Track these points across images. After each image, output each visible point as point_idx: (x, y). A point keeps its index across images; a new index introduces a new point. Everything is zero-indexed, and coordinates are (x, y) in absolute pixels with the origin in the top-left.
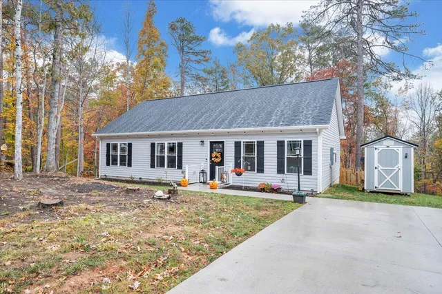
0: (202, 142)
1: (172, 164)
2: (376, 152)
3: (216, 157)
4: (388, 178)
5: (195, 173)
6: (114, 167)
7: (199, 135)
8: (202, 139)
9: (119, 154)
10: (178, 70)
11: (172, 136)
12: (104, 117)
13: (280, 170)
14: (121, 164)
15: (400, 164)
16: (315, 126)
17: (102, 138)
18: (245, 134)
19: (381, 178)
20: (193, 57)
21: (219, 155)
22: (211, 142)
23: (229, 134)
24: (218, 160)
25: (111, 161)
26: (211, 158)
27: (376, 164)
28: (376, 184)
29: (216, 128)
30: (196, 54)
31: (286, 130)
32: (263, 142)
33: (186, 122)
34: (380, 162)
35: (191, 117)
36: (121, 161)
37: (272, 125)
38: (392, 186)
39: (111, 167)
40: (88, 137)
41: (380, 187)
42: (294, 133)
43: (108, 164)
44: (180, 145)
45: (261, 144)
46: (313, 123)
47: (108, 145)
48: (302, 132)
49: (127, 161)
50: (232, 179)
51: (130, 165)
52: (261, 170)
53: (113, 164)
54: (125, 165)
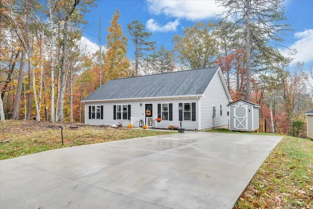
0: (141, 104)
1: (125, 117)
2: (235, 108)
3: (148, 113)
4: (241, 123)
5: (137, 122)
6: (93, 119)
7: (139, 101)
8: (141, 103)
9: (96, 112)
10: (134, 56)
11: (125, 101)
12: (85, 89)
13: (181, 119)
14: (97, 118)
15: (247, 115)
16: (196, 95)
17: (86, 103)
18: (163, 100)
19: (237, 123)
20: (144, 47)
21: (150, 111)
22: (146, 105)
23: (155, 100)
24: (149, 114)
25: (92, 116)
26: (146, 113)
27: (235, 116)
28: (235, 127)
29: (148, 96)
30: (146, 44)
31: (182, 97)
32: (172, 104)
33: (133, 93)
34: (236, 114)
35: (136, 90)
36: (97, 116)
37: (176, 95)
38: (243, 127)
39: (92, 120)
40: (75, 103)
41: (237, 129)
42: (187, 99)
43: (90, 118)
44: (129, 106)
45: (171, 105)
46: (196, 94)
47: (90, 107)
48: (190, 98)
49: (100, 116)
50: (157, 124)
51: (102, 118)
52: (171, 119)
53: (92, 118)
54: (99, 118)
